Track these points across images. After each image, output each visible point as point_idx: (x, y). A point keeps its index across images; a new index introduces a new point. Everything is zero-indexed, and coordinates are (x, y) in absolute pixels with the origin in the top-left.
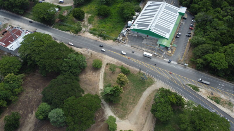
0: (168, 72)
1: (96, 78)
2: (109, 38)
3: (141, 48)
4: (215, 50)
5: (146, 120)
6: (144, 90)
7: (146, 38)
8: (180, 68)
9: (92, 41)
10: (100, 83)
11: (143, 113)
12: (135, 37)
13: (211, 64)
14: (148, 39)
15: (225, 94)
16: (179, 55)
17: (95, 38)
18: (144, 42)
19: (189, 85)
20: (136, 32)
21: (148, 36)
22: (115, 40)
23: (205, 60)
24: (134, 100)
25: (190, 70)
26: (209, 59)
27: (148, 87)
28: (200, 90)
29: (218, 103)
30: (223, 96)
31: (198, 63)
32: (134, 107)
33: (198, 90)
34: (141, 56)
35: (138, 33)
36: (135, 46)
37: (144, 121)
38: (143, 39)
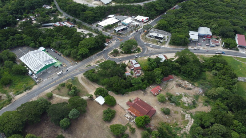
0: (75, 70)
1: (57, 99)
2: (32, 86)
3: (52, 75)
4: (78, 50)
5: (93, 86)
6: (79, 82)
7: (47, 71)
8: (76, 66)
9: (26, 96)
10: (63, 98)
11: (90, 86)
12: (42, 75)
13: (84, 54)
14: (49, 70)
15: (97, 59)
16: (69, 63)
17: (24, 93)
18: (49, 72)
19: (87, 66)
20: (39, 73)
21: (47, 69)
22: (36, 84)
23: (80, 55)
24: (81, 87)
25: (79, 63)
26: (81, 53)
27: (78, 80)
28: (91, 64)
29: (100, 62)
30: (98, 60)
31: (79, 58)
32: (85, 88)
33: (91, 65)
34: (57, 77)
35: (40, 72)
36: (49, 77)
37: (93, 87)
38: (47, 72)
